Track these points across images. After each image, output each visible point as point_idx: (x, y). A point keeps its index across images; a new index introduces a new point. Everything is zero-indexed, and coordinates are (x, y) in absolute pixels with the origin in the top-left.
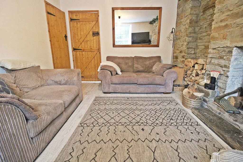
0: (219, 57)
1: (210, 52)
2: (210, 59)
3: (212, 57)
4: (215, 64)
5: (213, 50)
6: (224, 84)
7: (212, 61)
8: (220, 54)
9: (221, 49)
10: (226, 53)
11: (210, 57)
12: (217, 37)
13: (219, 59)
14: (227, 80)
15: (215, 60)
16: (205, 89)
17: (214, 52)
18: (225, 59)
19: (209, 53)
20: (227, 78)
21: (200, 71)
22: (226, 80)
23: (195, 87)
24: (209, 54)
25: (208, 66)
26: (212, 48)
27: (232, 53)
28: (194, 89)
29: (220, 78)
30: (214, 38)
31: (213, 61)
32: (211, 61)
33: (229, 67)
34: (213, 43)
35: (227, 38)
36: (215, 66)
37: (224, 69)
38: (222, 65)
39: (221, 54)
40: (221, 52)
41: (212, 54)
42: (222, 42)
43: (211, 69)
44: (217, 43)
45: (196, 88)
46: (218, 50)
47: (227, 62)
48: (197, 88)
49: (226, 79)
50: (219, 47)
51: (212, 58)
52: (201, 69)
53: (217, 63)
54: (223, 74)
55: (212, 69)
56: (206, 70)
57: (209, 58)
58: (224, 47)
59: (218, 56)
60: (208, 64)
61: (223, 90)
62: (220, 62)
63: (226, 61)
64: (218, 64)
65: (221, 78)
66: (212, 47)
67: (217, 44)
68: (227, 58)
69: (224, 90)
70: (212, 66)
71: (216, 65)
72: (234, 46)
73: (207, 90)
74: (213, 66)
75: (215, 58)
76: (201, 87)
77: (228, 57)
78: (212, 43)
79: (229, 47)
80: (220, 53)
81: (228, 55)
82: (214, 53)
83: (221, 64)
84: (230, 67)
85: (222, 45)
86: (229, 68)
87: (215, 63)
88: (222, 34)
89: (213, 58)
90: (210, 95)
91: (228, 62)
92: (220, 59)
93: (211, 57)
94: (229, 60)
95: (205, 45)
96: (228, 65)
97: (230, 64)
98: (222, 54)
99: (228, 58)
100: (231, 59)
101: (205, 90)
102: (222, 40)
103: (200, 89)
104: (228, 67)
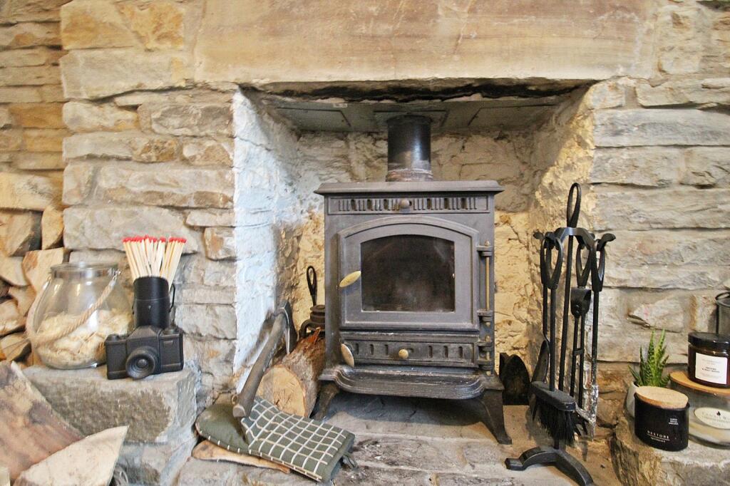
0: (147, 149)
1: (77, 119)
2: (86, 170)
3: (99, 153)
4: (128, 197)
5: (95, 109)
6: (218, 309)
7: (103, 184)
8: (153, 131)
9: (151, 103)
10: (191, 121)
11: (85, 152)
12: (111, 24)
13: (148, 162)
14: (234, 281)
15: (126, 173)
16: (120, 385)
17: (109, 123)
18: (194, 157)
19: (73, 127)
20: (228, 270)
21: (17, 262)
22: (224, 282)
23: (23, 405)
24: (74, 138)
25: (80, 217)
26: (85, 96)
27: (231, 119)
28: (20, 421)
29: (184, 280)
30: (92, 30)
31: (109, 178)
32: (93, 183)
33: (231, 200)
34: (90, 63)
35: (182, 34)
36: (135, 209)
37: (197, 218)
38: (184, 199)
39: (163, 131)
40: (157, 120)
41: (90, 135)
42: (154, 59)
43: (107, 233)
44: (121, 60)
45: (36, 406)
46: (134, 108)
47: (212, 174)
48: (40, 398)
49: (228, 277)
50: (140, 85)
51: (99, 163)
52: (24, 244)
53: (144, 188)
54: (195, 253)
55: (118, 229)
56: (67, 244)
57: (80, 159)
58: (172, 89)
59: (142, 142)
60: (75, 200)
61: (223, 347)
62: (160, 180)
63: (199, 170)
64: (149, 193)
65: (192, 276)
66: (82, 89)
67: (119, 68)
68: (202, 152)
69: (224, 344)
70: (113, 213)
71: (142, 200)
72: (232, 79)
73: (134, 384)
74: (118, 209)
75: (119, 159)
76: (69, 378)
77: (209, 144)
78: (82, 62)
79: (206, 86)
80: (154, 126)
81: (209, 131)
82: (105, 129)
83: (174, 190)
84: (235, 200)
85: (160, 77)
86: (232, 207)
87: (129, 192)
88: (146, 11)
89: (107, 158)
90: (173, 415)
91: (215, 172)
92: (158, 161)
93: (91, 157)
94: (223, 165)
95: (11, 106)
96: (220, 192)
97: (233, 186)
98: (171, 131)
99: (211, 149)
100: (231, 154)
101: (123, 394)
102: (152, 44)
103: (67, 400)
104: (226, 205)
